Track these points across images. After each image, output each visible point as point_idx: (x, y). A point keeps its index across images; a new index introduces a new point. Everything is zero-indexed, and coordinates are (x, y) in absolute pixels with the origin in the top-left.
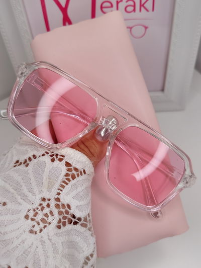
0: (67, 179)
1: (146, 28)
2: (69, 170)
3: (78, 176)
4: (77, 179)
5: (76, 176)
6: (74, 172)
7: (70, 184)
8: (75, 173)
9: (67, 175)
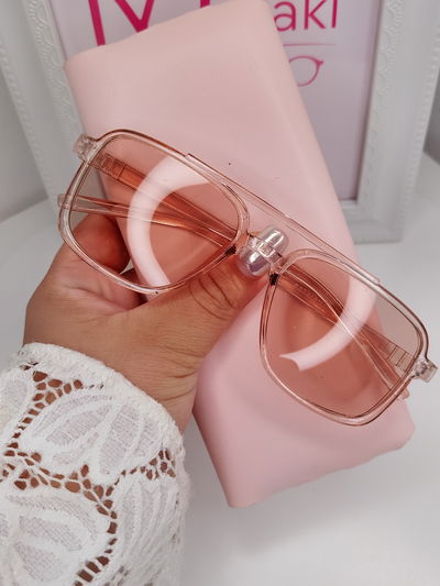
0: (37, 405)
1: (319, 63)
2: (41, 387)
3: (60, 394)
4: (59, 401)
5: (56, 395)
6: (49, 388)
7: (43, 412)
8: (53, 390)
9: (38, 397)
